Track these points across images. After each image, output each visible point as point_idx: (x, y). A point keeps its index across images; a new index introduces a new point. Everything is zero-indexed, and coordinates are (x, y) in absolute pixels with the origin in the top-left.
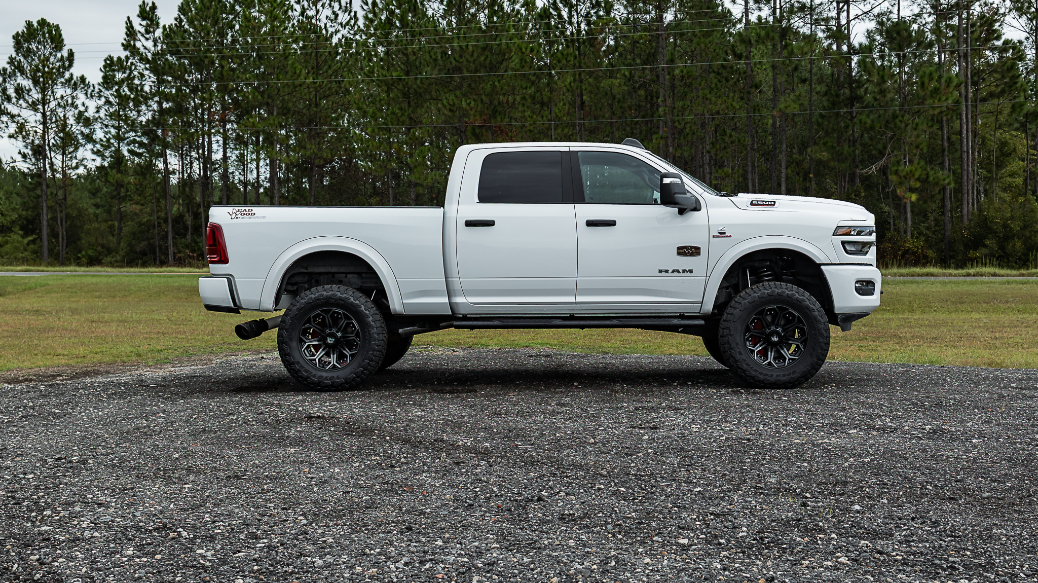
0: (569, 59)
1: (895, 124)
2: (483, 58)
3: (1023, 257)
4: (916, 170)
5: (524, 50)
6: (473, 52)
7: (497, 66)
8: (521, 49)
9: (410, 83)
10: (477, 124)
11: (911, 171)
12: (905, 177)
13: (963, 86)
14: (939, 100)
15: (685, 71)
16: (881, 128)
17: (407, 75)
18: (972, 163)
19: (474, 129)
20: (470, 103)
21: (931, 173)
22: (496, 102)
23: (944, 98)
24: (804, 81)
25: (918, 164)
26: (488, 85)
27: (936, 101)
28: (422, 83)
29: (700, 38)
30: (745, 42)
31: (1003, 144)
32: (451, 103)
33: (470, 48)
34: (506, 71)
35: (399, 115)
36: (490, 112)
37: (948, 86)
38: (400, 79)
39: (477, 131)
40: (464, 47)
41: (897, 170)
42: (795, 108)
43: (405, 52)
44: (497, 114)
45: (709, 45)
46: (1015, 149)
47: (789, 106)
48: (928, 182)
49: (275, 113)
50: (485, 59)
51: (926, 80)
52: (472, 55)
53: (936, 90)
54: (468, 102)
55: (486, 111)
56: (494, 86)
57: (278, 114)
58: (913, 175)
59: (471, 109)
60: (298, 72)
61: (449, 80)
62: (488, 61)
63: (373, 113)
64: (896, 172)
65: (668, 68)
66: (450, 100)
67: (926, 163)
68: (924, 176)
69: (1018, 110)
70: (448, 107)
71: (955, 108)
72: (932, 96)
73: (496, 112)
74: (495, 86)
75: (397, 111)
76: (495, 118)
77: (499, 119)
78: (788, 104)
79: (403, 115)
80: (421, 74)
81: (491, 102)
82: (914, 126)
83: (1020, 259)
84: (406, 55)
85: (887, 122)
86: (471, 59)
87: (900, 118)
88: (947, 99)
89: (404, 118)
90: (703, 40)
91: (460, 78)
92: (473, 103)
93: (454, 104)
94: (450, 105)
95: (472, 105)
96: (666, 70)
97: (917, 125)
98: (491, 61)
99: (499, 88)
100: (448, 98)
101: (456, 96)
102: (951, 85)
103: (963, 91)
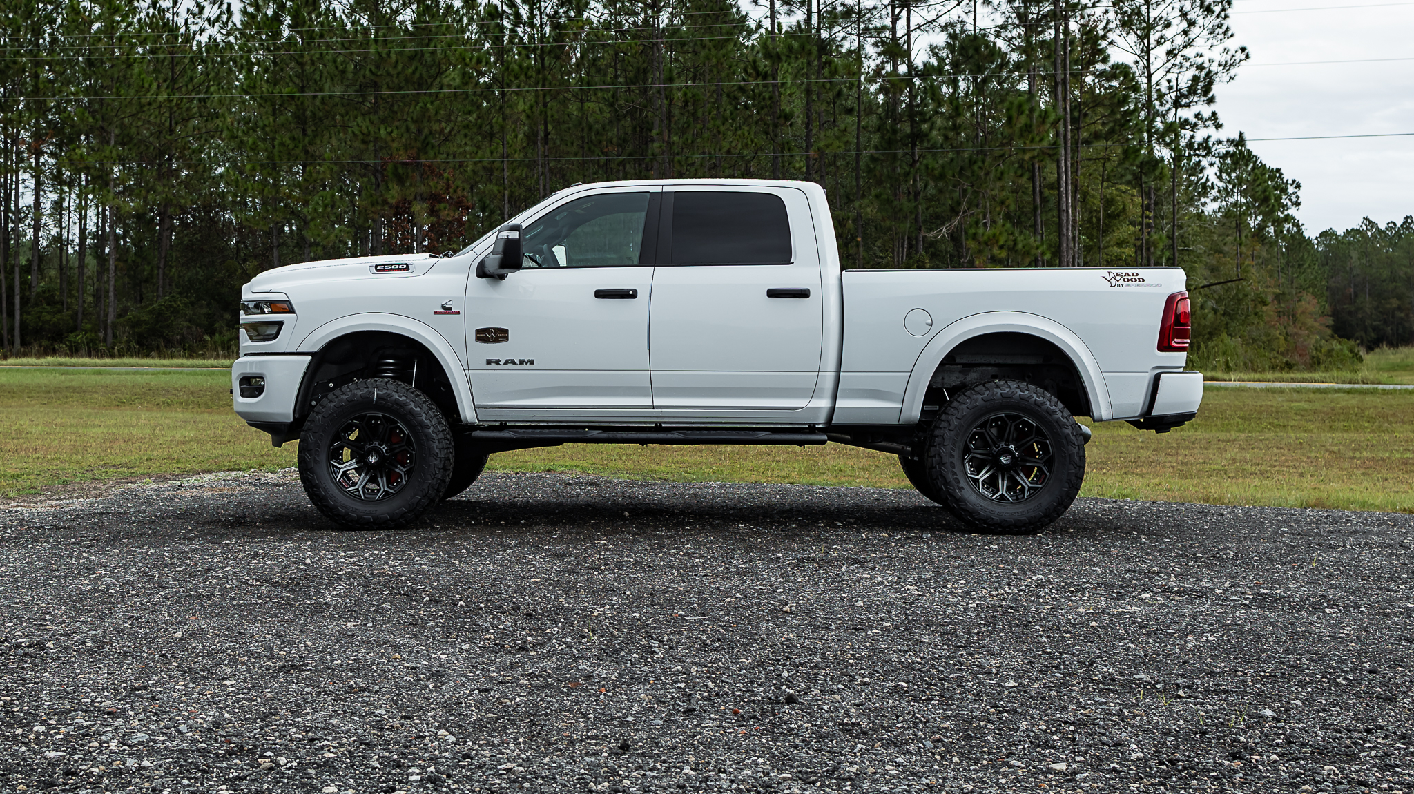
0: (529, 74)
1: (973, 172)
2: (410, 70)
4: (1000, 234)
5: (468, 60)
6: (397, 62)
7: (429, 81)
8: (464, 59)
9: (306, 103)
10: (402, 160)
11: (994, 236)
12: (986, 243)
13: (1061, 123)
14: (1032, 141)
15: (690, 95)
16: (954, 176)
17: (303, 91)
18: (1073, 226)
19: (396, 168)
20: (392, 132)
21: (1020, 238)
22: (426, 131)
23: (1037, 139)
24: (849, 111)
25: (1003, 226)
26: (418, 108)
27: (1028, 142)
28: (323, 103)
29: (710, 50)
30: (771, 55)
31: (1109, 202)
32: (365, 131)
33: (393, 56)
34: (441, 89)
35: (291, 146)
36: (419, 144)
37: (1043, 122)
38: (293, 97)
39: (400, 171)
40: (384, 55)
41: (975, 234)
42: (839, 147)
43: (300, 60)
44: (429, 147)
45: (723, 60)
46: (1124, 208)
47: (831, 144)
48: (1016, 251)
49: (112, 142)
50: (414, 72)
51: (1014, 113)
52: (395, 67)
53: (1028, 128)
54: (389, 130)
55: (413, 144)
56: (425, 110)
57: (116, 143)
58: (997, 241)
59: (393, 141)
60: (146, 85)
61: (361, 100)
62: (417, 75)
63: (254, 143)
64: (974, 237)
65: (666, 89)
66: (364, 127)
67: (1014, 226)
68: (1011, 243)
69: (1133, 156)
70: (361, 137)
71: (1051, 152)
72: (1021, 136)
73: (427, 144)
74: (428, 110)
75: (288, 142)
76: (426, 153)
77: (431, 153)
78: (830, 141)
79: (296, 147)
80: (321, 90)
81: (420, 131)
82: (999, 175)
84: (301, 65)
85: (962, 168)
86: (393, 72)
87: (980, 164)
88: (1042, 140)
89: (297, 151)
90: (714, 52)
91: (376, 97)
92: (395, 132)
93: (369, 133)
94: (363, 134)
95: (394, 134)
96: (662, 92)
97: (1002, 173)
98: (421, 74)
99: (432, 112)
100: (361, 124)
101: (372, 122)
102: (1047, 121)
103: (1061, 130)
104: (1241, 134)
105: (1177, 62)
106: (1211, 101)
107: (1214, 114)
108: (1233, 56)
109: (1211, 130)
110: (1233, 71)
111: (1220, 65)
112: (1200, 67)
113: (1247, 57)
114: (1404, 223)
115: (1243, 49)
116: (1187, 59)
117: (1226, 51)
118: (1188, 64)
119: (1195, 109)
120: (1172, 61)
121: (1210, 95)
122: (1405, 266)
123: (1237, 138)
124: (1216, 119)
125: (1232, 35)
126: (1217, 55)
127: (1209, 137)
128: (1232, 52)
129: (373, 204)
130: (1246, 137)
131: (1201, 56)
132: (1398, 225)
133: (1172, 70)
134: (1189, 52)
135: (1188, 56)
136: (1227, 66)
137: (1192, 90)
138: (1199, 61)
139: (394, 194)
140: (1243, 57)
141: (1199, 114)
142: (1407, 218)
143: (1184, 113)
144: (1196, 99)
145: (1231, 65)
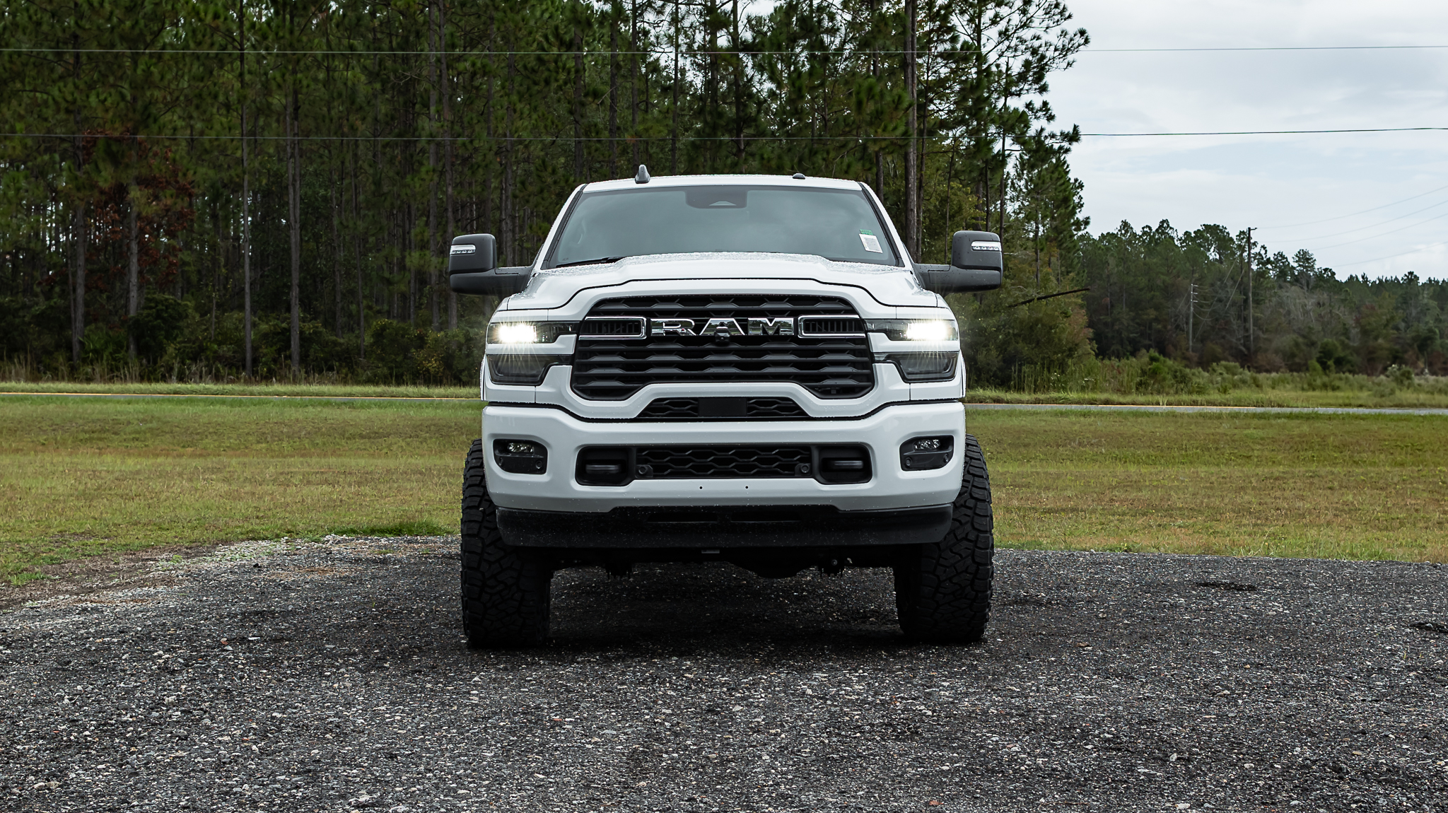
0: (281, 34)
2: (128, 23)
3: (999, 374)
5: (202, 14)
6: (112, 13)
7: (149, 39)
10: (116, 134)
13: (911, 110)
14: (886, 129)
15: (479, 65)
18: (918, 228)
19: (108, 145)
20: (105, 100)
23: (891, 127)
27: (880, 131)
28: (11, 62)
29: (505, 12)
30: (579, 22)
31: (944, 200)
32: (69, 98)
34: (163, 49)
36: (137, 116)
37: (896, 108)
39: (114, 148)
42: (660, 132)
44: (151, 120)
47: (651, 128)
50: (133, 27)
51: (863, 96)
52: (109, 20)
53: (879, 114)
54: (102, 97)
55: (131, 115)
56: (148, 73)
62: (137, 31)
65: (447, 56)
70: (64, 105)
71: (901, 143)
72: (871, 124)
73: (149, 116)
74: (151, 73)
76: (147, 127)
77: (155, 128)
78: (649, 124)
81: (135, 99)
82: (845, 167)
83: (995, 375)
88: (894, 128)
91: (77, 56)
92: (109, 100)
93: (74, 101)
94: (67, 101)
95: (108, 103)
96: (443, 61)
97: (849, 166)
98: (141, 30)
99: (157, 76)
100: (62, 91)
101: (76, 87)
102: (900, 107)
103: (911, 118)
104: (1075, 127)
105: (1013, 44)
106: (1043, 89)
107: (1045, 104)
108: (1071, 40)
109: (1042, 122)
110: (1070, 57)
111: (1056, 50)
112: (1034, 52)
113: (1087, 41)
114: (1160, 227)
115: (1082, 33)
116: (1022, 41)
117: (1064, 33)
118: (1023, 47)
119: (1026, 98)
120: (1007, 43)
121: (1042, 83)
122: (1163, 274)
123: (1071, 131)
124: (1048, 110)
125: (1070, 17)
126: (1053, 37)
127: (1042, 130)
128: (1071, 34)
129: (78, 189)
130: (1082, 130)
131: (1038, 38)
132: (1154, 230)
133: (1005, 54)
134: (1026, 34)
135: (1024, 37)
136: (1065, 51)
137: (1022, 77)
138: (1036, 43)
139: (106, 177)
140: (1082, 41)
141: (1030, 103)
142: (1163, 222)
143: (1015, 103)
144: (1026, 87)
145: (1069, 49)
